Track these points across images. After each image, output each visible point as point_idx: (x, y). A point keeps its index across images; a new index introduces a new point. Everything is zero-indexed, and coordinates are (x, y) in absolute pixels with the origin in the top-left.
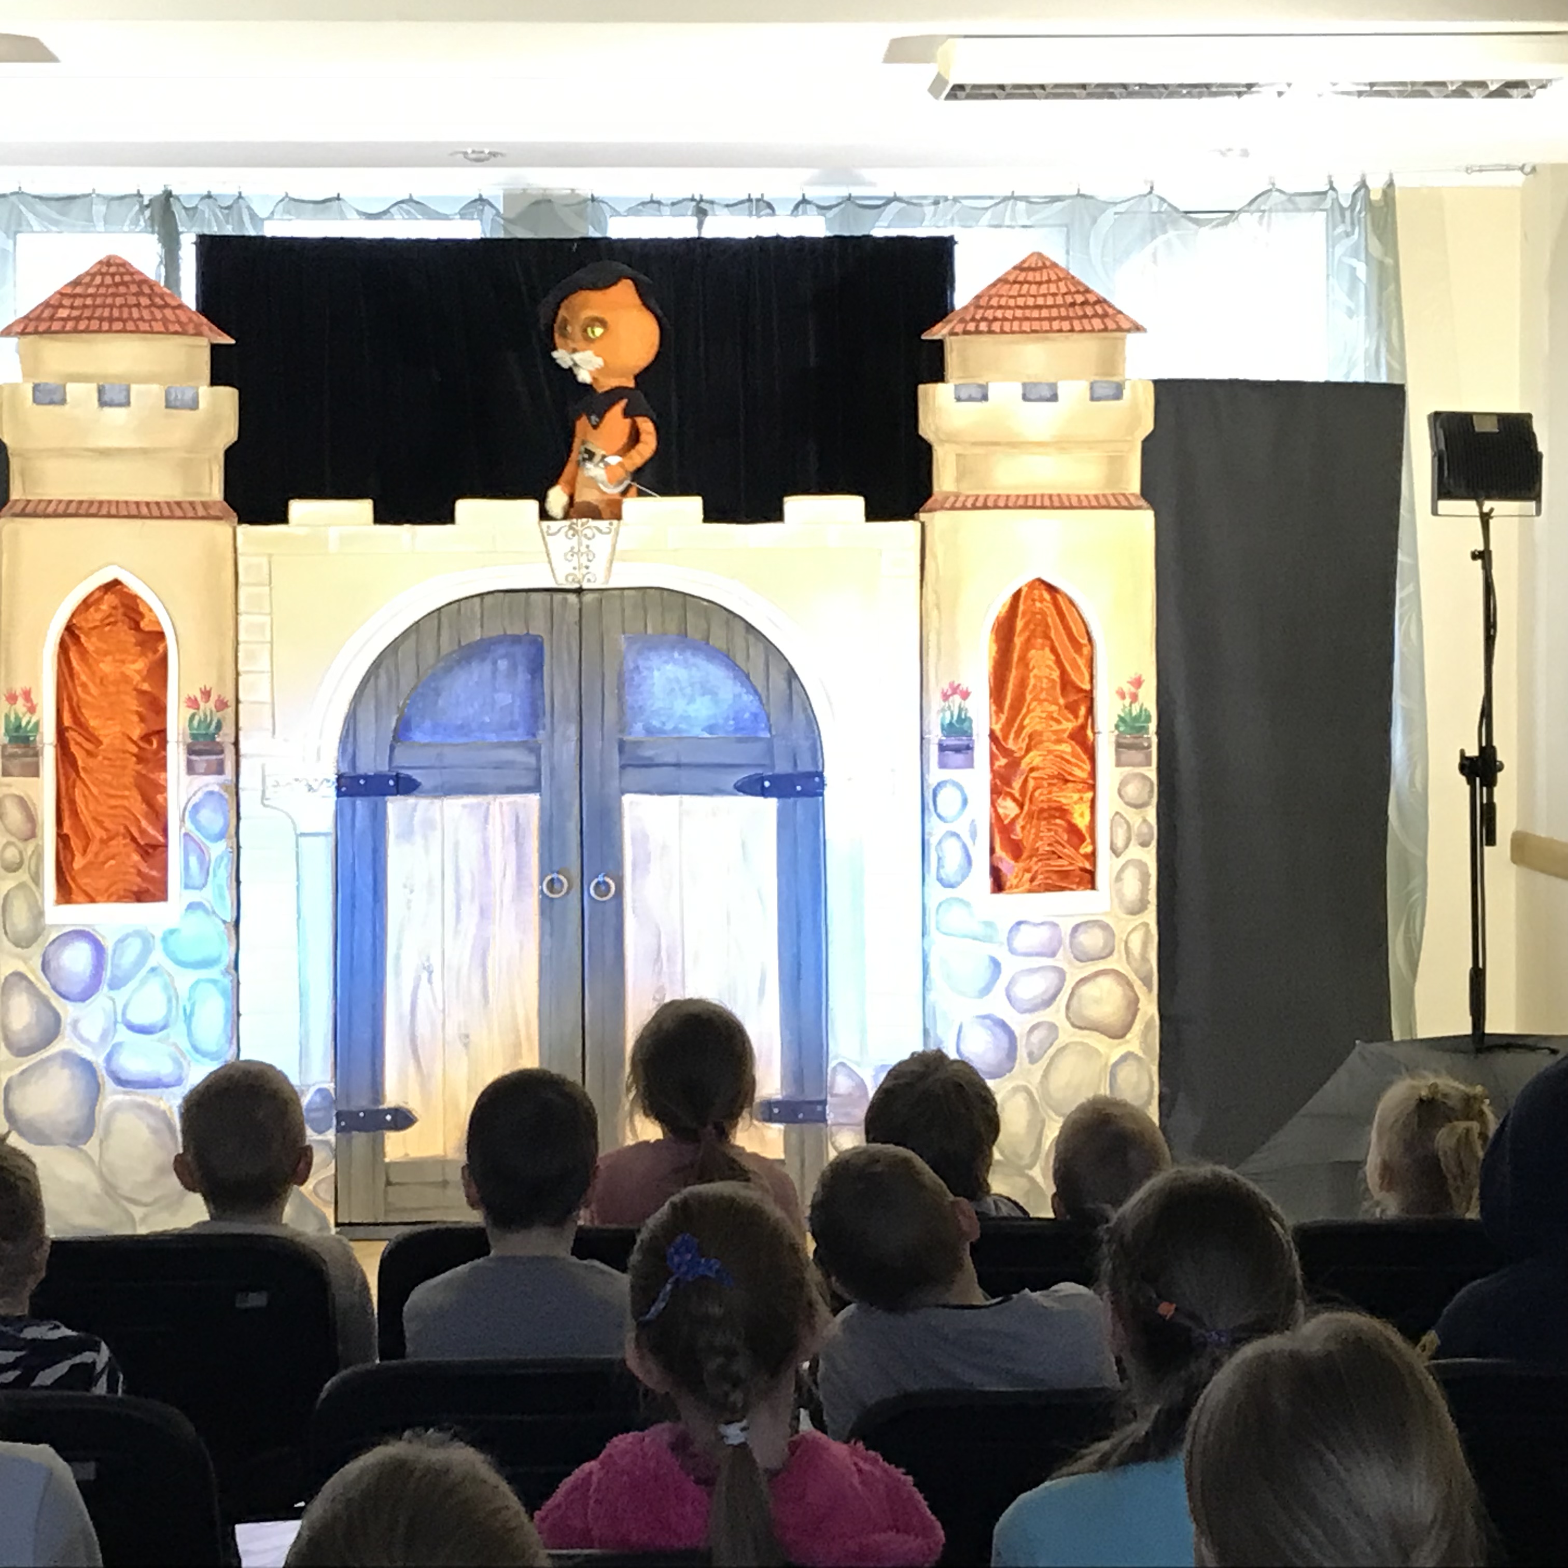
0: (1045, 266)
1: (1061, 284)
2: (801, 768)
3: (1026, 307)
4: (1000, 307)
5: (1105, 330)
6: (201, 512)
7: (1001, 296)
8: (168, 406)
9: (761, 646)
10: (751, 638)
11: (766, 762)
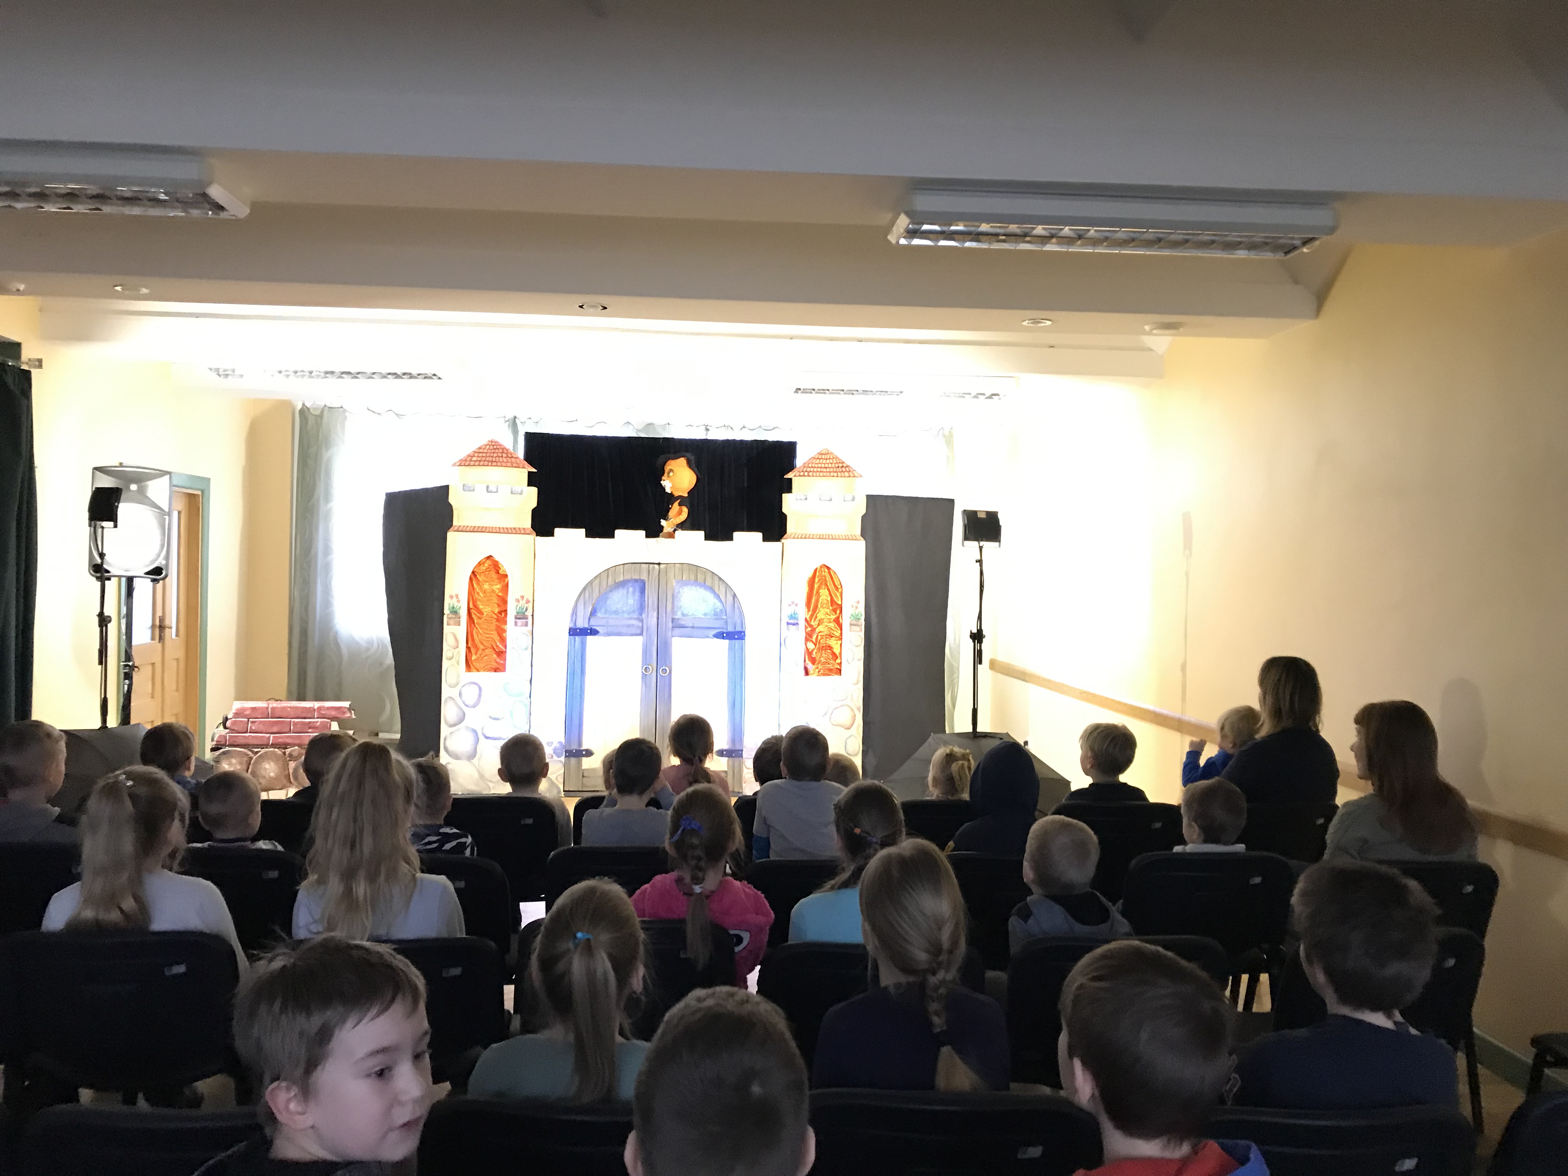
0: (828, 453)
1: (834, 460)
2: (737, 630)
3: (821, 467)
4: (812, 467)
5: (849, 476)
6: (523, 532)
7: (812, 463)
8: (512, 493)
9: (724, 586)
10: (721, 582)
11: (725, 627)
